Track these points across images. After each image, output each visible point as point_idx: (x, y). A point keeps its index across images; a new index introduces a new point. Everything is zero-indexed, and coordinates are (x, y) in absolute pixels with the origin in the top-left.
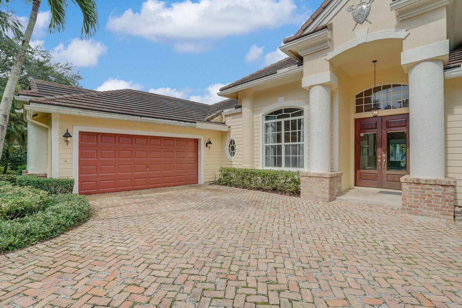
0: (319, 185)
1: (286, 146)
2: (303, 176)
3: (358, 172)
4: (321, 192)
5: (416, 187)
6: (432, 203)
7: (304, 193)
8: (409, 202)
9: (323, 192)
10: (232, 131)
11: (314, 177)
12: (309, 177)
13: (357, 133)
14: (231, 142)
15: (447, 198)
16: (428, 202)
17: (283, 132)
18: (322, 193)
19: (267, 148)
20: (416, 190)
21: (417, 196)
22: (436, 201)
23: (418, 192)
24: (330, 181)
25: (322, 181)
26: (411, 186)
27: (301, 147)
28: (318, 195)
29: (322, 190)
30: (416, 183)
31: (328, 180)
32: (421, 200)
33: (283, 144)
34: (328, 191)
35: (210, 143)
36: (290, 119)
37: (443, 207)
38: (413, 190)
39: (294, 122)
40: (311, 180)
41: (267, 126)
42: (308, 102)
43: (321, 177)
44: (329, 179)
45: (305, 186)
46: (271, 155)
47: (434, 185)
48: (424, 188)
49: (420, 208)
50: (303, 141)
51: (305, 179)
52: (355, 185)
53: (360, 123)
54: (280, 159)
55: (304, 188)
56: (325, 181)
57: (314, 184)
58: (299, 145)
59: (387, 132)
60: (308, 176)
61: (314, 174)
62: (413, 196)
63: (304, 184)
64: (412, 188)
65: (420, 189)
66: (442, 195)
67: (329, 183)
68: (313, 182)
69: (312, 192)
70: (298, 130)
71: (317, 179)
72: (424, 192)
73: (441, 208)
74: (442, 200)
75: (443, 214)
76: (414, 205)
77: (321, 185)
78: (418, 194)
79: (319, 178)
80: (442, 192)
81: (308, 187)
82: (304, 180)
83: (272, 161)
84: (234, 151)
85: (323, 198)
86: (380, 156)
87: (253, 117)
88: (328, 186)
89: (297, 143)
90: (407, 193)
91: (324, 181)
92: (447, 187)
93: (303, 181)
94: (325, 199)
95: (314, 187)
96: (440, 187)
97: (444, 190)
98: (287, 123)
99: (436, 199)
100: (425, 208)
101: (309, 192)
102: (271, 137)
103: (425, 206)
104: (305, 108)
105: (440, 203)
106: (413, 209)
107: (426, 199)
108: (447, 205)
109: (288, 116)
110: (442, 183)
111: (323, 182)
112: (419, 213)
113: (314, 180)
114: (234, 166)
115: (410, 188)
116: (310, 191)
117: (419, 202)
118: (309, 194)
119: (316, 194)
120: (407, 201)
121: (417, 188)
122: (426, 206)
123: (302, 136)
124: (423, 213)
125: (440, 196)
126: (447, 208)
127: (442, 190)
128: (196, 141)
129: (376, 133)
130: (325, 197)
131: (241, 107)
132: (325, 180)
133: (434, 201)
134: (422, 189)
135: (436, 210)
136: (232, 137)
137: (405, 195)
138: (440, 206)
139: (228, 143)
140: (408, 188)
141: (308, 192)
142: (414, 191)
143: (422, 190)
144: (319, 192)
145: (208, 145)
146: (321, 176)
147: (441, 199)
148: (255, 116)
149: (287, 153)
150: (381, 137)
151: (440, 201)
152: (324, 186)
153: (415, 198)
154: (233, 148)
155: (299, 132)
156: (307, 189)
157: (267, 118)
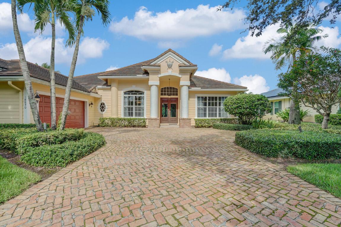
0: (155, 122)
1: (135, 107)
2: (149, 119)
3: (161, 118)
6: (187, 124)
7: (149, 126)
10: (102, 98)
11: (153, 119)
13: (161, 103)
14: (102, 104)
17: (134, 101)
19: (125, 108)
20: (183, 121)
28: (155, 126)
29: (157, 124)
30: (183, 119)
31: (159, 120)
33: (134, 106)
34: (159, 124)
35: (92, 104)
36: (138, 95)
39: (139, 97)
41: (125, 97)
46: (127, 111)
48: (185, 120)
50: (143, 105)
52: (161, 123)
53: (162, 99)
54: (132, 113)
58: (142, 107)
59: (171, 103)
60: (151, 119)
68: (153, 121)
69: (153, 125)
81: (151, 123)
82: (149, 121)
83: (127, 114)
84: (104, 109)
85: (157, 127)
86: (169, 112)
87: (118, 92)
88: (159, 122)
91: (157, 121)
92: (190, 120)
95: (153, 123)
96: (188, 120)
98: (136, 97)
104: (145, 91)
106: (183, 127)
107: (185, 123)
108: (190, 124)
114: (104, 117)
122: (185, 125)
128: (83, 103)
131: (111, 86)
135: (188, 126)
136: (103, 101)
137: (181, 123)
139: (100, 104)
141: (151, 125)
145: (91, 105)
148: (119, 92)
149: (136, 110)
150: (169, 105)
154: (103, 107)
155: (142, 102)
157: (125, 93)
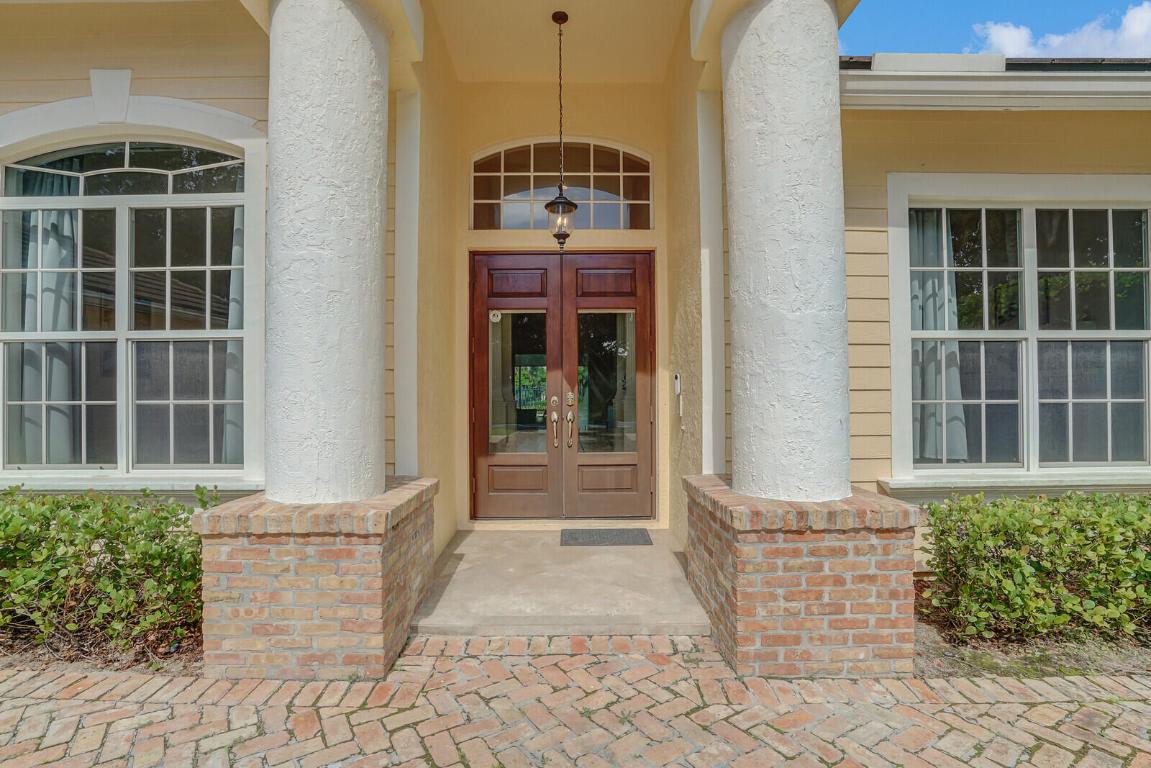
0: (323, 580)
1: (140, 346)
2: (220, 535)
4: (337, 625)
5: (791, 545)
6: (848, 615)
7: (227, 645)
8: (765, 623)
9: (345, 626)
11: (288, 535)
12: (260, 536)
13: (476, 310)
15: (893, 585)
16: (833, 609)
17: (123, 269)
18: (343, 627)
20: (792, 562)
21: (793, 589)
22: (861, 601)
23: (801, 568)
24: (388, 550)
25: (337, 555)
26: (774, 546)
27: (228, 357)
28: (319, 645)
29: (345, 612)
30: (794, 528)
31: (375, 548)
32: (808, 608)
33: (123, 334)
34: (375, 613)
36: (168, 201)
37: (880, 623)
38: (780, 562)
39: (189, 221)
40: (272, 554)
41: (25, 230)
42: (261, 123)
43: (334, 535)
44: (379, 540)
45: (235, 594)
47: (852, 534)
48: (819, 549)
49: (805, 646)
50: (240, 326)
51: (231, 555)
52: (474, 516)
53: (489, 270)
54: (103, 419)
55: (228, 609)
56: (357, 554)
57: (291, 576)
58: (221, 345)
59: (580, 311)
60: (249, 535)
61: (289, 520)
62: (780, 591)
63: (224, 584)
64: (778, 553)
65: (807, 556)
66: (879, 572)
67: (379, 564)
68: (287, 570)
69: (279, 630)
70: (213, 264)
71: (311, 550)
72: (819, 568)
73: (875, 631)
74: (879, 595)
75: (880, 656)
76: (783, 632)
77: (334, 580)
78: (798, 578)
79: (319, 540)
80: (879, 558)
81: (254, 600)
82: (223, 558)
85: (349, 660)
86: (555, 398)
88: (378, 583)
89: (208, 333)
90: (758, 578)
91: (350, 554)
92: (894, 534)
93: (220, 568)
94: (358, 663)
95: (289, 597)
96: (874, 540)
97: (886, 551)
98: (147, 224)
99: (859, 591)
100: (822, 639)
101: (261, 630)
102: (51, 297)
103: (822, 632)
104: (252, 150)
105: (869, 608)
106: (781, 651)
107: (826, 599)
108: (894, 615)
109: (157, 185)
110: (882, 521)
111: (345, 564)
112: (801, 665)
113: (288, 553)
115: (767, 554)
116: (263, 626)
117: (803, 615)
118: (260, 644)
119: (302, 640)
120: (756, 618)
121: (796, 553)
122: (825, 630)
123: (235, 300)
124: (815, 666)
125: (872, 579)
126: (894, 624)
127: (880, 551)
129: (544, 312)
130: (362, 652)
132: (360, 548)
133: (852, 605)
134: (812, 553)
135: (860, 641)
137: (750, 590)
138: (872, 620)
140: (760, 559)
141: (255, 631)
142: (786, 568)
143: (813, 559)
144: (320, 627)
146: (335, 528)
147: (874, 589)
150: (558, 328)
151: (872, 600)
152: (354, 585)
153: (786, 599)
155: (222, 281)
156: (248, 612)
157: (24, 182)
